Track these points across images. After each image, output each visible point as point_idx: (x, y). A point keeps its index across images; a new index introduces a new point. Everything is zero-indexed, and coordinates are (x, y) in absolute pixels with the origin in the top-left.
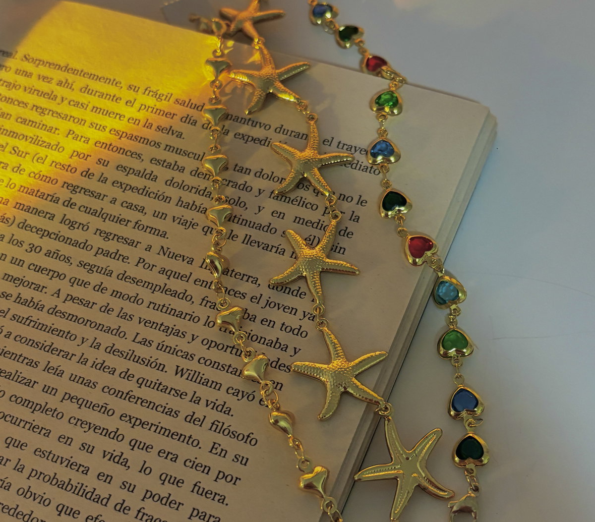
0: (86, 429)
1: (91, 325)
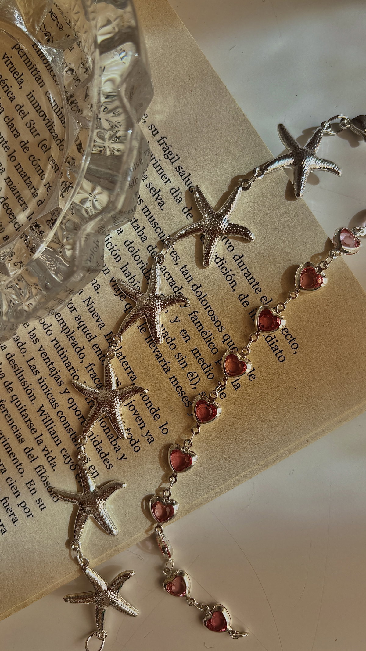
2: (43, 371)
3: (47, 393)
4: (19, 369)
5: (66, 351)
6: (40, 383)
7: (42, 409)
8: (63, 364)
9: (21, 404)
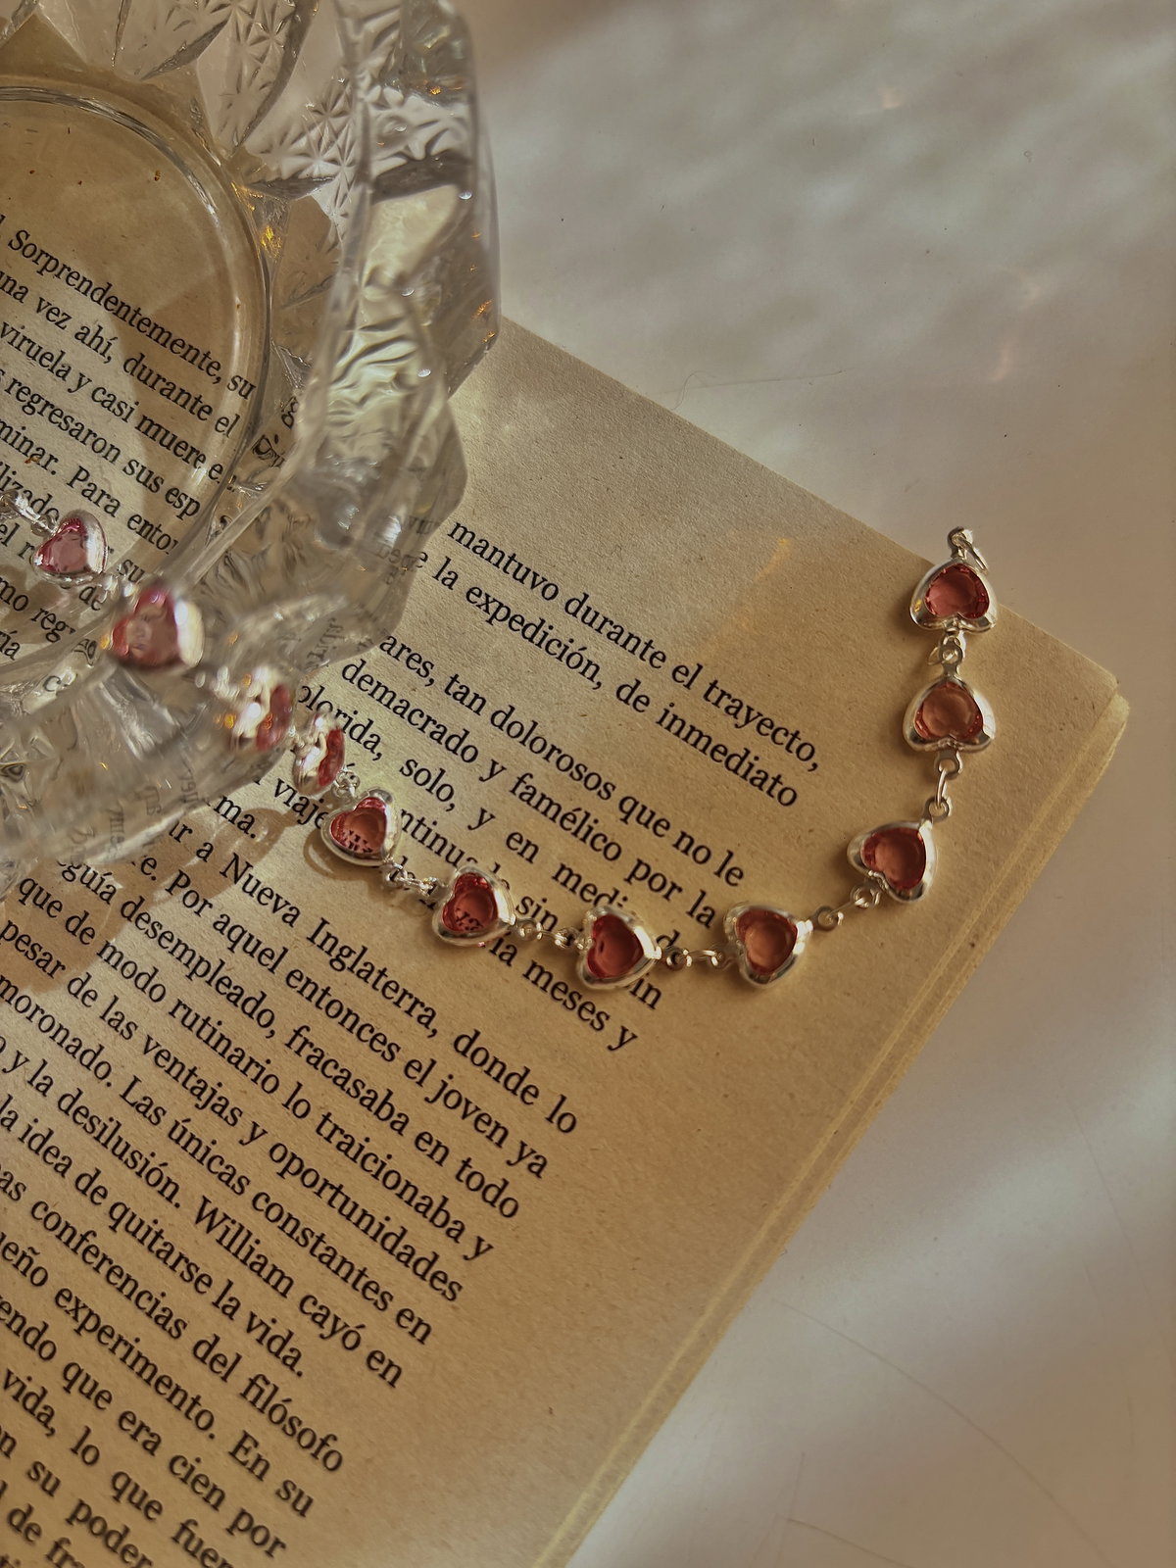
1: (42, 1020)
2: (176, 1102)
3: (206, 1157)
4: (106, 1127)
5: (220, 1023)
6: (177, 1141)
7: (207, 1211)
8: (223, 1062)
9: (142, 1223)
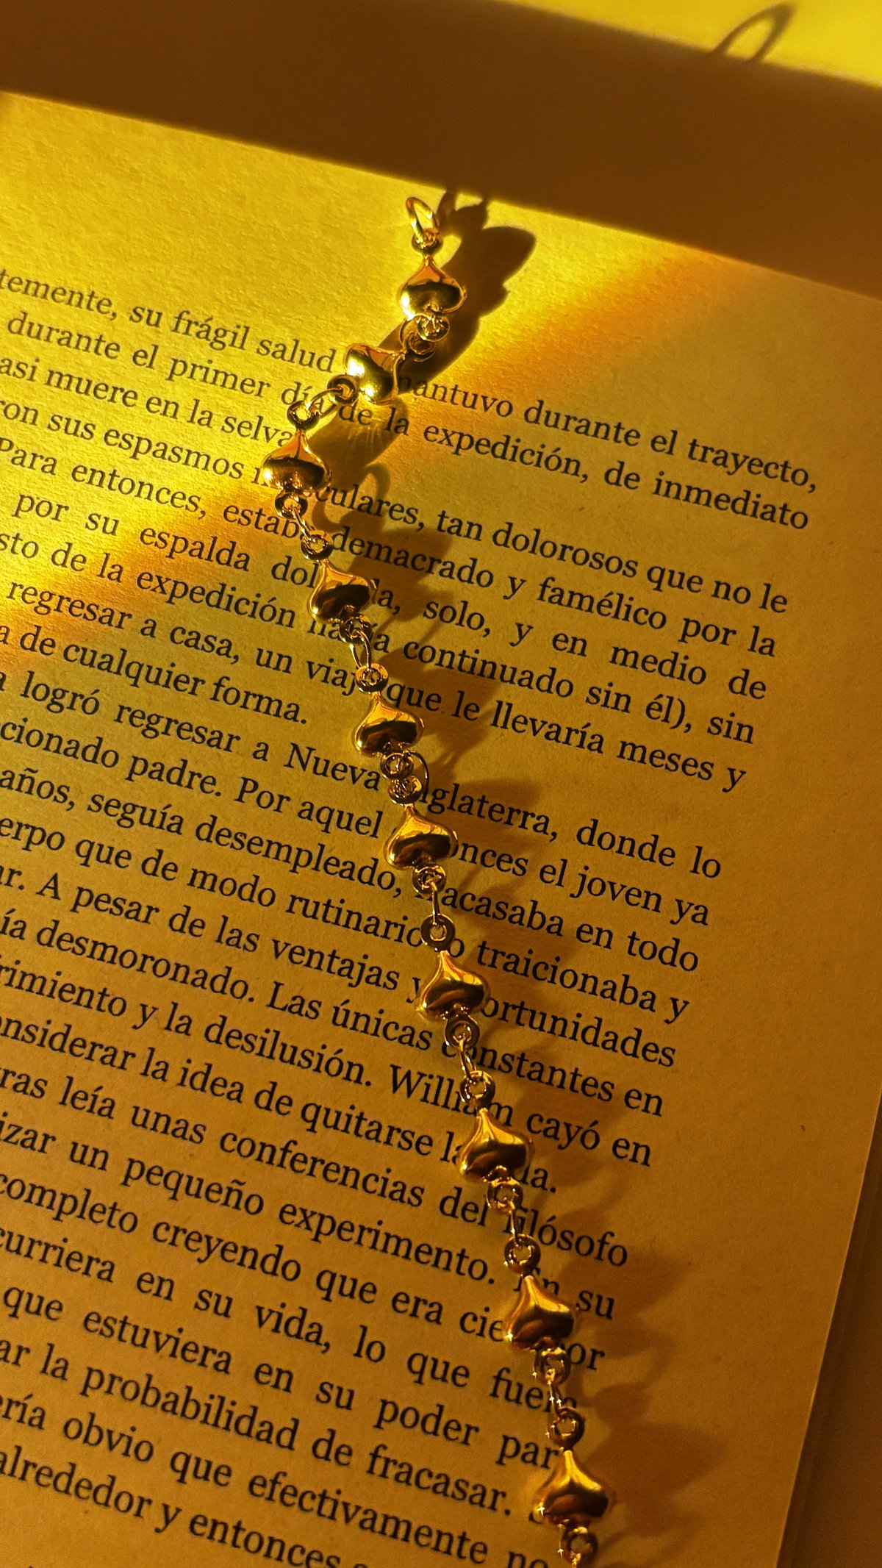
0: (203, 1254)
1: (155, 967)
2: (327, 990)
3: (380, 1029)
4: (264, 1040)
5: (342, 902)
6: (344, 1025)
7: (400, 1077)
9: (339, 1113)
